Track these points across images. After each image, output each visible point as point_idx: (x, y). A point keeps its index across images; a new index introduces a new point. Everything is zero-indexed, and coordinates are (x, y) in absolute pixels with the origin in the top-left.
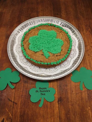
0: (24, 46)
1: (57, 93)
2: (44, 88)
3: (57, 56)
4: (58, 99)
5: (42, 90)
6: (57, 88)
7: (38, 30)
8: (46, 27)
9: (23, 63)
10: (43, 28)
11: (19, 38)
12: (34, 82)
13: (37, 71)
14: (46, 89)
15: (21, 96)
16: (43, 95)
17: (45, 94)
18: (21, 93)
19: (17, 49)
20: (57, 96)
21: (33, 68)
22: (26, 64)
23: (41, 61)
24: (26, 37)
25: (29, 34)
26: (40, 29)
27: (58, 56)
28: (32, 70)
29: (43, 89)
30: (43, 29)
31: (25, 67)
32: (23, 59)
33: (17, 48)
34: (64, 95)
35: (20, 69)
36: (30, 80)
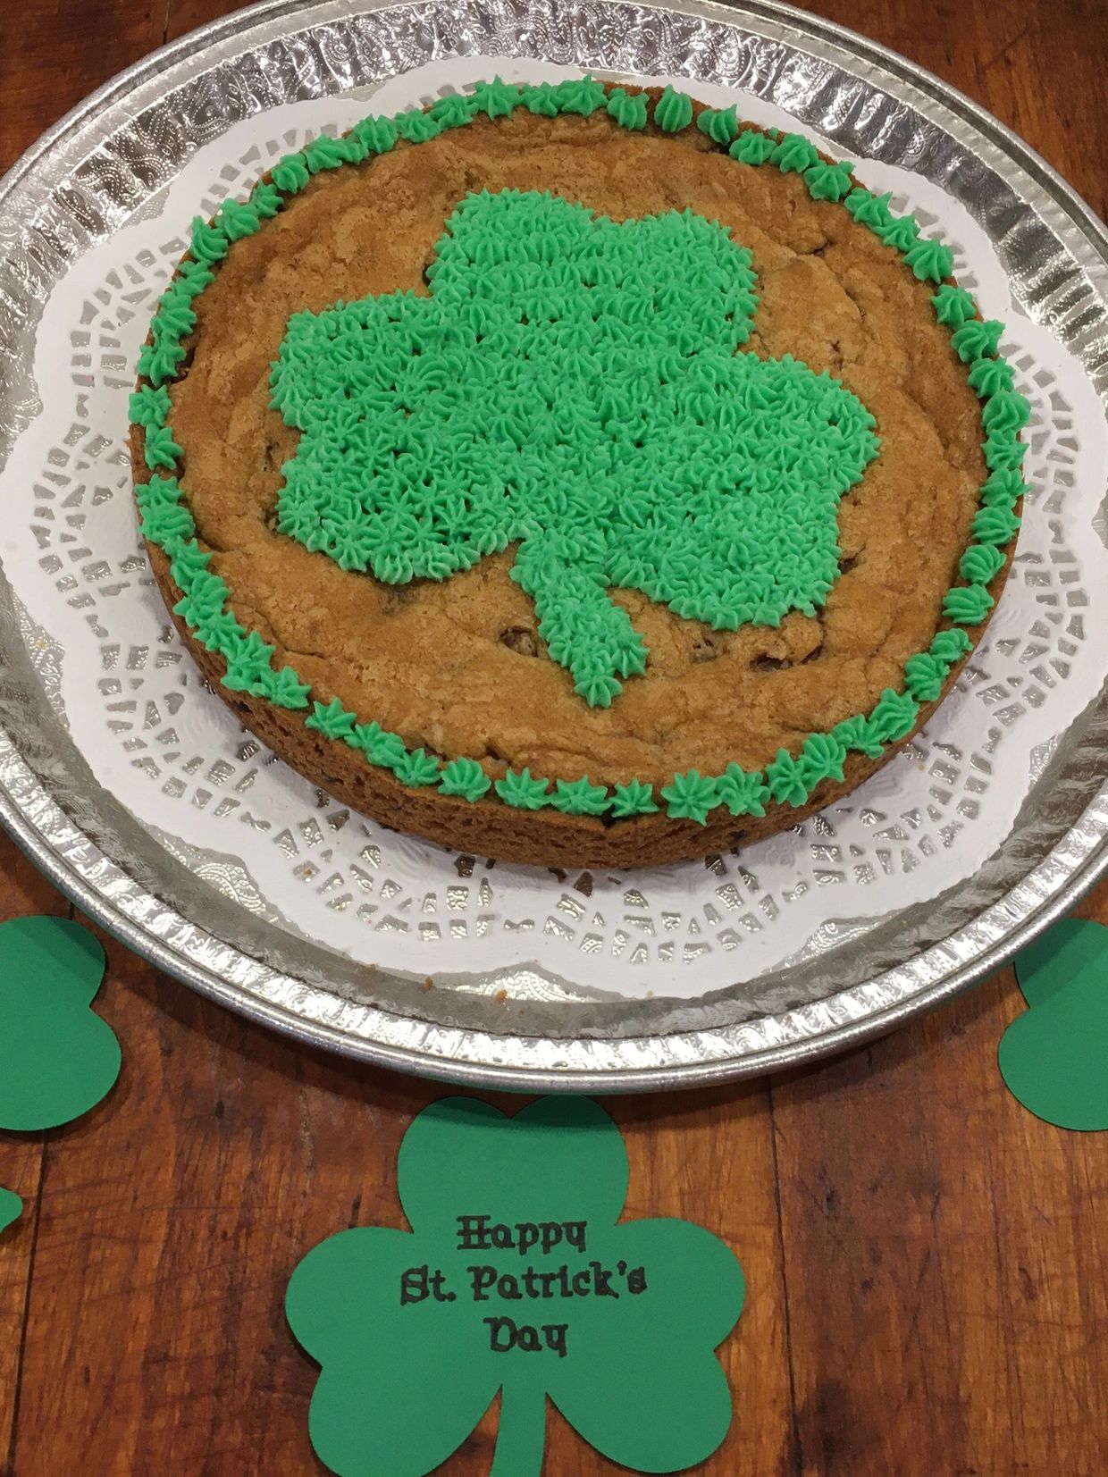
0: (179, 467)
1: (765, 1308)
2: (549, 1234)
3: (763, 661)
4: (795, 1419)
5: (508, 1262)
6: (768, 1235)
7: (440, 199)
8: (575, 143)
9: (173, 770)
10: (514, 163)
11: (95, 330)
12: (372, 1115)
13: (414, 917)
14: (580, 1242)
15: (134, 1366)
16: (534, 1345)
17: (558, 1338)
18: (143, 1309)
19: (58, 526)
20: (772, 1376)
21: (340, 863)
22: (219, 793)
23: (492, 751)
24: (213, 310)
25: (269, 254)
26: (471, 182)
27: (776, 663)
28: (336, 904)
29: (524, 1246)
30: (515, 180)
31: (210, 855)
32: (174, 701)
33: (62, 493)
34: (896, 1342)
35: (119, 887)
36: (299, 1077)
